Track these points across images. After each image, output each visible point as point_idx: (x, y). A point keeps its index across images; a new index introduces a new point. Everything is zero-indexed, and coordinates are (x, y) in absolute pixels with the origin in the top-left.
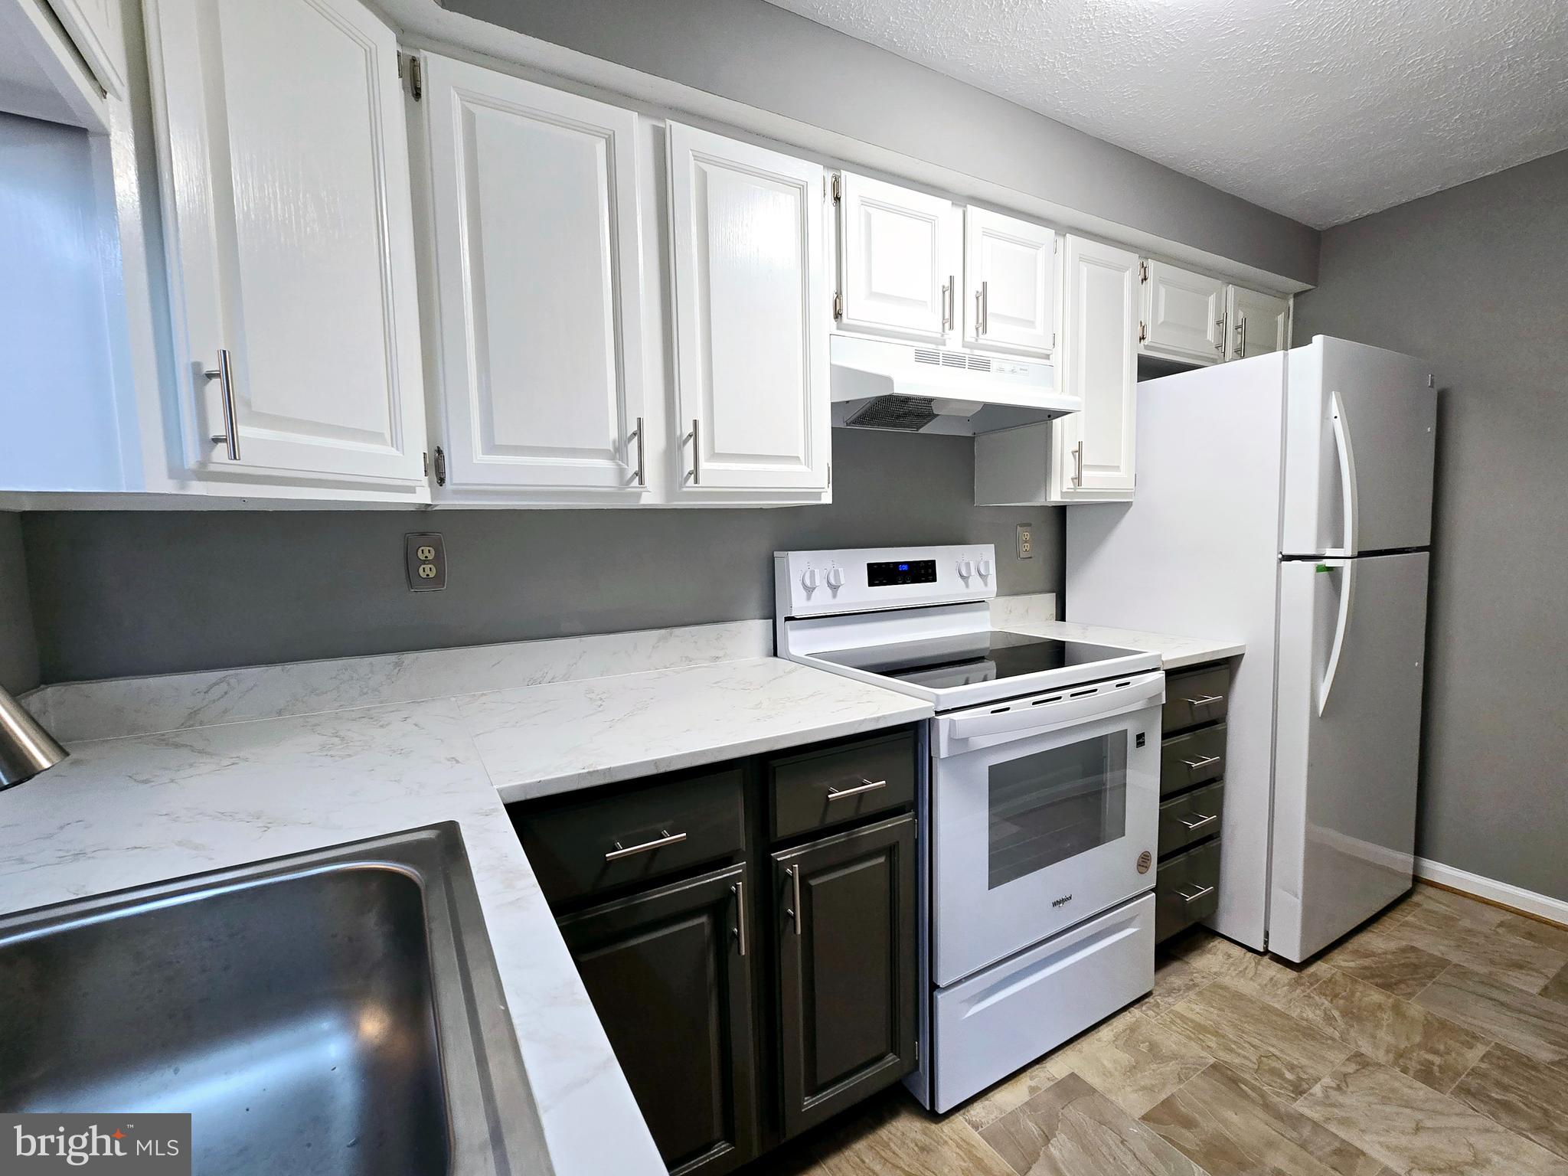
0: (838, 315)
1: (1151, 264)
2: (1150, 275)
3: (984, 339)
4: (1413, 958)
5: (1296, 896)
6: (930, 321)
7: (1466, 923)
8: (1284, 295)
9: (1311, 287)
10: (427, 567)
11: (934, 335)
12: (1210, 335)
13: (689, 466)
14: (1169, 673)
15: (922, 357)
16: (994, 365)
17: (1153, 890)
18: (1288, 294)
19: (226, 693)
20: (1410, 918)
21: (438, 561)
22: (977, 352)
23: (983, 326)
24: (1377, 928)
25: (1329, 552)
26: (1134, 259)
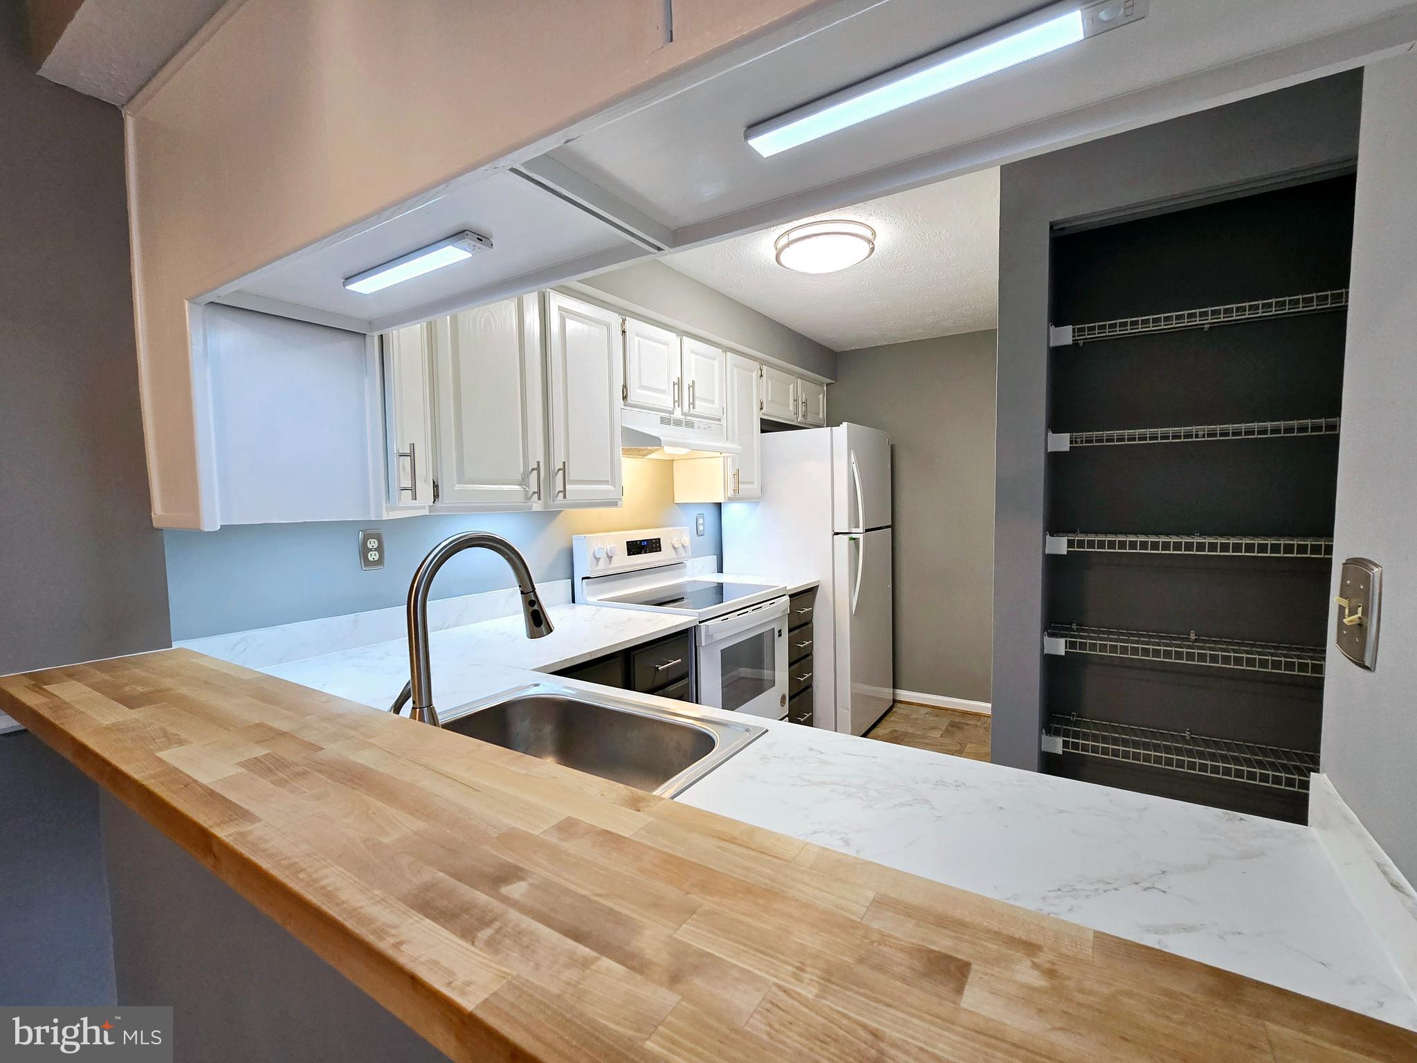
0: (625, 398)
1: (764, 368)
2: (764, 373)
3: (692, 411)
4: (895, 734)
5: (848, 710)
6: (667, 401)
7: (914, 716)
8: (821, 384)
9: (833, 382)
10: (373, 553)
11: (669, 409)
12: (791, 408)
13: (560, 487)
14: (791, 596)
15: (665, 421)
16: (696, 426)
17: (786, 716)
18: (823, 383)
19: (245, 649)
20: (893, 718)
21: (380, 549)
22: (689, 418)
23: (692, 404)
24: (880, 725)
25: (854, 530)
26: (757, 365)
